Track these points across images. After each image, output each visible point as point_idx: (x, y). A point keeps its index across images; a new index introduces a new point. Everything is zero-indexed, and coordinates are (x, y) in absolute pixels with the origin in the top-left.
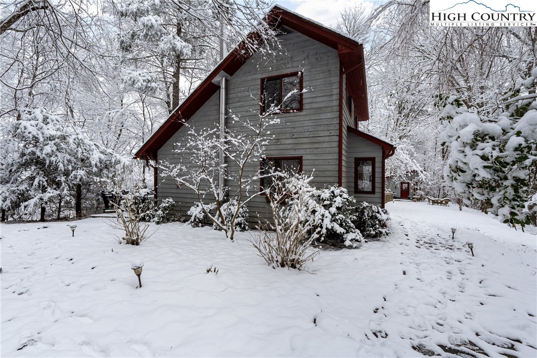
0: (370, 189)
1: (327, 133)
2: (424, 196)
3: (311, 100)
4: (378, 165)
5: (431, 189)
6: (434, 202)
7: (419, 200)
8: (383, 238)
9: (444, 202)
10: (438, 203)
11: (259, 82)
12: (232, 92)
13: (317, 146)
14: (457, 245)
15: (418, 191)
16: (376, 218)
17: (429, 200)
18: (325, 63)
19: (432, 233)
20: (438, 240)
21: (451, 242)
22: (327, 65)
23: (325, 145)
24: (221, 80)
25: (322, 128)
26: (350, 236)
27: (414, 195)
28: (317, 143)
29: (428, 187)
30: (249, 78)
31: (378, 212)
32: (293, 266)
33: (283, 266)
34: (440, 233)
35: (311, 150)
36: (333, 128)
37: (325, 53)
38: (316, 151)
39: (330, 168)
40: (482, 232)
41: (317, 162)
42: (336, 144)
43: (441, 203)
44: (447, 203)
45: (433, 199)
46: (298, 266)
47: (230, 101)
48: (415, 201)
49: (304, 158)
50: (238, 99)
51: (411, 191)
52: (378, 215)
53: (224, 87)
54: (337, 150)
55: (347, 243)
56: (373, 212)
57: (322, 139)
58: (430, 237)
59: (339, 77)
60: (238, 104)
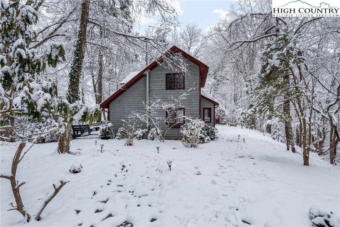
0: (209, 121)
1: (195, 99)
2: (226, 122)
3: (188, 85)
4: (212, 111)
5: (229, 119)
6: (231, 125)
7: (224, 124)
8: (215, 139)
9: (235, 125)
10: (232, 125)
11: (165, 75)
12: (151, 78)
13: (191, 104)
14: (240, 141)
15: (224, 120)
16: (213, 132)
17: (229, 124)
18: (194, 70)
19: (232, 138)
20: (234, 140)
21: (238, 140)
22: (194, 71)
23: (194, 104)
24: (147, 73)
25: (193, 97)
26: (206, 138)
27: (222, 122)
28: (190, 103)
29: (228, 117)
30: (160, 73)
31: (214, 130)
32: (194, 147)
33: (191, 147)
34: (234, 137)
35: (188, 105)
36: (197, 97)
37: (194, 67)
38: (190, 106)
39: (196, 113)
40: (249, 136)
41: (191, 110)
42: (198, 103)
43: (234, 125)
44: (236, 125)
45: (230, 123)
46: (196, 147)
47: (151, 82)
48: (222, 125)
49: (185, 109)
50: (154, 82)
51: (220, 120)
52: (214, 131)
53: (148, 76)
54: (199, 106)
55: (206, 141)
56: (212, 130)
57: (193, 101)
58: (231, 139)
59: (199, 77)
60: (155, 84)
